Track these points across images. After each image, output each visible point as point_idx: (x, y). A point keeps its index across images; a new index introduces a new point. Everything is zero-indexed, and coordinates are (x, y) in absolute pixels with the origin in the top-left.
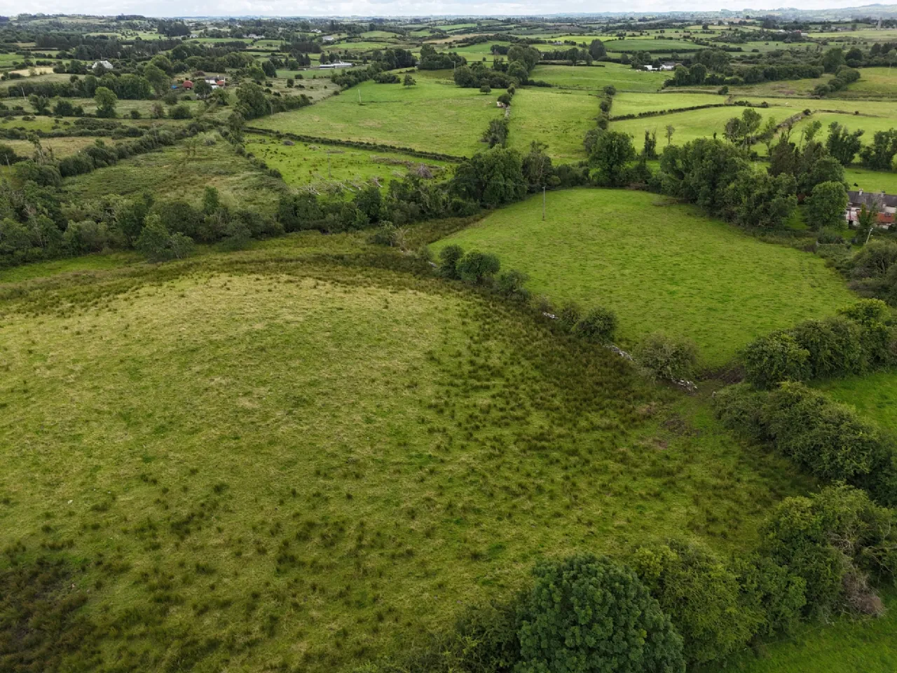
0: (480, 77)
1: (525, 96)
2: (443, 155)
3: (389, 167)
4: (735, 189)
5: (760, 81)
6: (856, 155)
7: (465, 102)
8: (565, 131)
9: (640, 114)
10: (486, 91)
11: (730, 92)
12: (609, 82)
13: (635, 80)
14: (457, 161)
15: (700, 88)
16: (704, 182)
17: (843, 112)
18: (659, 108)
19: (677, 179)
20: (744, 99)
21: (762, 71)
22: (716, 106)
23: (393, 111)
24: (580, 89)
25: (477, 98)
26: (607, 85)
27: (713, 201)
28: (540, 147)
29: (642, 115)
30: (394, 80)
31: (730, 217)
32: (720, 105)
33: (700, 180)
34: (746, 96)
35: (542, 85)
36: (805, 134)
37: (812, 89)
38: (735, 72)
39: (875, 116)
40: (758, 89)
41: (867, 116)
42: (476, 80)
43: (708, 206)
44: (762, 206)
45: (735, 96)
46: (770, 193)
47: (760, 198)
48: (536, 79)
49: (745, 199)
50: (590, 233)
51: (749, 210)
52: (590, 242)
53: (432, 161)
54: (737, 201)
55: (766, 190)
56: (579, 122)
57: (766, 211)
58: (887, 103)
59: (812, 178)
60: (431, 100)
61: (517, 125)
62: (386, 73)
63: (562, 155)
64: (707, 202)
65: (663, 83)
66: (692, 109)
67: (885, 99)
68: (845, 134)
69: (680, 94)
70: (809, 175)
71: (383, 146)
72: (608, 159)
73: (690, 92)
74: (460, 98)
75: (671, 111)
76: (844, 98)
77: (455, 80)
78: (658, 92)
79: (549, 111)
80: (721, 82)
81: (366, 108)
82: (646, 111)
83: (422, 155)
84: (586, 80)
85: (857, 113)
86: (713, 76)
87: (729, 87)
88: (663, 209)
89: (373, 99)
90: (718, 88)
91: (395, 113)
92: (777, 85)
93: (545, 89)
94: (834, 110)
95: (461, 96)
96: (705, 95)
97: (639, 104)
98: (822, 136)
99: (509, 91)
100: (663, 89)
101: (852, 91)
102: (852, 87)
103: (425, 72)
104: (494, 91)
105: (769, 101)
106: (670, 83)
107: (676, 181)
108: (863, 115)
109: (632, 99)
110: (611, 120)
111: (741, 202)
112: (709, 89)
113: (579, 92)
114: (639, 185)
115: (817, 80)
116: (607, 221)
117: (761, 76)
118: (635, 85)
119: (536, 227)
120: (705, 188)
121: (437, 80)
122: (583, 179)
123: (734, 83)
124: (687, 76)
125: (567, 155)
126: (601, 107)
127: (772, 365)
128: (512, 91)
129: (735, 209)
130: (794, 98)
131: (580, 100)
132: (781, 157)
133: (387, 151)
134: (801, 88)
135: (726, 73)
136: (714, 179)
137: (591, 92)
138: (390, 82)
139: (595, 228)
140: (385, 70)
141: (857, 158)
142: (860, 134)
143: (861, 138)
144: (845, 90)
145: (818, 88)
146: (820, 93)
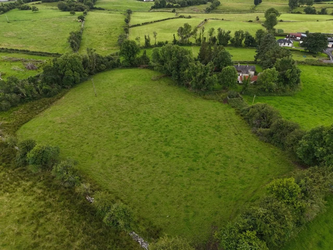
0: (70, 6)
1: (92, 16)
2: (46, 53)
3: (12, 63)
4: (188, 73)
5: (186, 6)
6: (229, 41)
7: (63, 19)
8: (110, 33)
9: (142, 24)
10: (73, 14)
11: (176, 11)
12: (128, 7)
13: (139, 6)
14: (53, 56)
15: (164, 10)
16: (174, 68)
17: (218, 19)
18: (149, 20)
19: (161, 65)
20: (182, 14)
21: (186, 2)
22: (172, 18)
23: (25, 26)
24: (117, 11)
25: (69, 17)
26: (128, 9)
27: (179, 77)
28: (92, 51)
29: (143, 24)
30: (27, 8)
31: (188, 86)
32: (174, 18)
33: (172, 67)
34: (182, 13)
35: (100, 9)
36: (209, 33)
37: (205, 9)
38: (177, 2)
39: (229, 21)
40: (186, 9)
41: (226, 20)
42: (69, 7)
43: (177, 80)
44: (201, 81)
45: (178, 13)
46: (204, 74)
47: (201, 77)
48: (97, 6)
49: (194, 78)
50: (121, 104)
51: (196, 83)
52: (121, 112)
53: (39, 57)
54: (190, 79)
55: (202, 73)
56: (117, 29)
57: (203, 83)
58: (232, 14)
59: (218, 60)
60: (46, 19)
61: (88, 31)
62: (26, 4)
63: (108, 48)
64: (177, 78)
65: (150, 7)
66: (163, 20)
67: (230, 12)
68: (224, 33)
69: (157, 12)
70: (217, 58)
71: (12, 50)
72: (128, 54)
73: (161, 11)
74: (60, 17)
75: (155, 22)
76: (217, 12)
77: (59, 7)
78: (149, 11)
79: (102, 23)
80: (172, 7)
81: (10, 24)
82: (145, 22)
83: (34, 53)
84: (119, 7)
85: (223, 19)
86: (169, 4)
87: (176, 9)
88: (157, 82)
89: (16, 19)
90: (172, 9)
91: (26, 27)
92: (192, 8)
93: (102, 11)
94: (214, 18)
95: (61, 16)
96: (167, 13)
97: (142, 18)
98: (216, 34)
99: (84, 13)
100: (151, 10)
101: (218, 9)
102: (218, 7)
103: (45, 3)
104: (77, 13)
105: (191, 15)
106: (153, 8)
107: (161, 67)
108: (225, 20)
109: (139, 15)
110: (130, 27)
111: (192, 79)
112: (168, 10)
113: (116, 12)
114: (144, 66)
115: (206, 5)
116: (130, 94)
117: (186, 4)
118: (139, 8)
119: (91, 103)
120: (174, 72)
121: (51, 7)
122: (118, 64)
123: (177, 7)
124: (159, 4)
125: (111, 48)
126: (125, 21)
128: (85, 13)
130: (200, 13)
131: (116, 17)
132: (204, 49)
133: (13, 52)
134: (201, 9)
135: (173, 3)
136: (178, 66)
137: (122, 12)
138: (27, 9)
139: (124, 100)
140: (25, 3)
141: (229, 43)
142: (230, 32)
143: (230, 34)
144: (216, 9)
145: (207, 8)
146: (208, 11)
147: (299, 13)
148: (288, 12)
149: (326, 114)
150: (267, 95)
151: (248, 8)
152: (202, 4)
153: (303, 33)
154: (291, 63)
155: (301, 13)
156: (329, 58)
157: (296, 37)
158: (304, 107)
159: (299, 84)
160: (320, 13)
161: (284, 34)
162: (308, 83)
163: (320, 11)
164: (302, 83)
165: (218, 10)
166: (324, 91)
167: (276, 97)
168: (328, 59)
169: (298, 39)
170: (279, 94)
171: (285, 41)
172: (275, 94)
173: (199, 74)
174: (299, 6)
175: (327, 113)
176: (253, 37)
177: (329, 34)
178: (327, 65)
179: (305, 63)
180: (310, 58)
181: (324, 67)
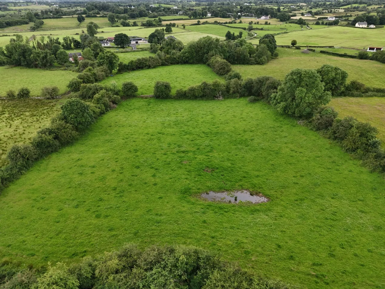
4: (34, 57)
6: (60, 45)
16: (21, 57)
17: (46, 35)
20: (5, 34)
27: (28, 63)
31: (36, 66)
33: (19, 56)
37: (29, 28)
41: (55, 35)
43: (26, 64)
44: (45, 60)
46: (45, 55)
47: (43, 58)
51: (42, 62)
54: (36, 60)
57: (47, 61)
68: (54, 39)
85: (51, 34)
92: (14, 28)
94: (42, 34)
102: (43, 26)
111: (38, 60)
115: (28, 25)
117: (5, 25)
120: (22, 59)
127: (76, 85)
129: (37, 63)
130: (24, 32)
134: (24, 28)
136: (24, 55)
142: (58, 39)
143: (59, 40)
144: (41, 27)
145: (31, 27)
146: (33, 29)
147: (117, 26)
148: (109, 27)
151: (73, 25)
152: (24, 24)
155: (119, 27)
157: (112, 40)
160: (133, 26)
161: (104, 39)
163: (133, 24)
165: (43, 29)
168: (132, 49)
171: (104, 43)
173: (42, 56)
174: (118, 22)
176: (78, 41)
177: (135, 36)
178: (130, 51)
180: (121, 50)
181: (128, 53)
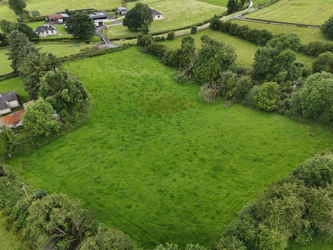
149: (137, 137)
150: (53, 140)
153: (63, 13)
154: (63, 78)
156: (103, 42)
157: (57, 19)
158: (109, 138)
159: (87, 99)
161: (41, 17)
162: (97, 91)
164: (90, 95)
166: (119, 97)
167: (66, 136)
168: (103, 44)
169: (61, 21)
170: (69, 130)
171: (46, 29)
172: (63, 133)
175: (136, 135)
177: (90, 9)
178: (105, 52)
179: (82, 57)
180: (83, 46)
181: (103, 56)
